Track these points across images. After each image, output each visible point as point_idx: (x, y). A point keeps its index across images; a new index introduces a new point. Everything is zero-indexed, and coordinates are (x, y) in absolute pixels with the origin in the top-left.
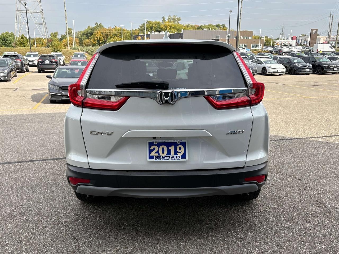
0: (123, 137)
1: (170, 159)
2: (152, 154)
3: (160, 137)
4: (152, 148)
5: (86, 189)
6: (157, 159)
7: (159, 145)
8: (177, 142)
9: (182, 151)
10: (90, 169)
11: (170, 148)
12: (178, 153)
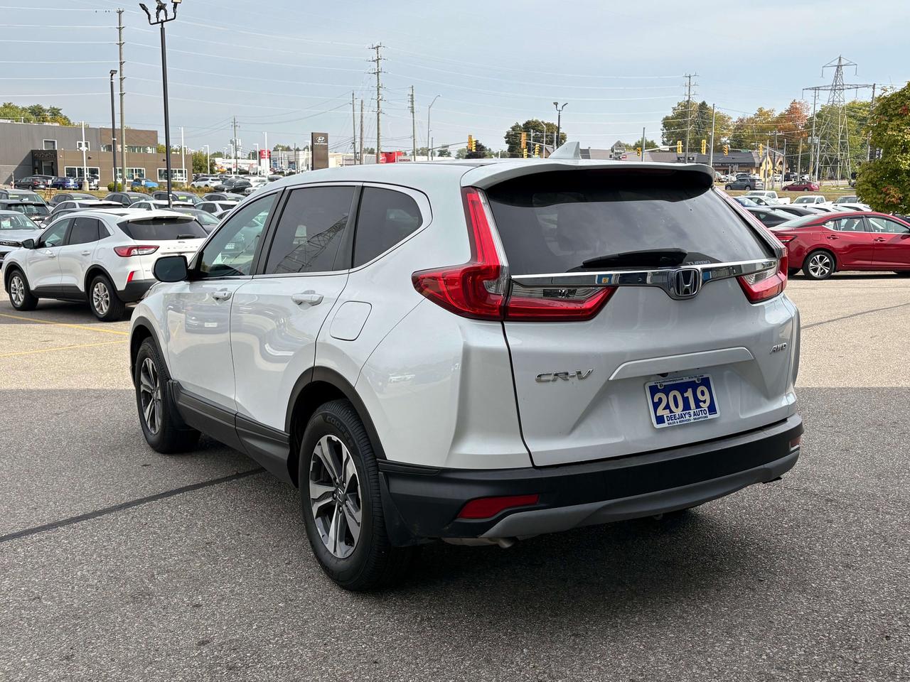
0: (611, 378)
1: (692, 417)
2: (660, 412)
3: (676, 370)
4: (656, 400)
5: (525, 518)
6: (670, 421)
7: (666, 391)
8: (696, 379)
9: (707, 397)
10: (534, 467)
11: (686, 395)
12: (701, 404)
